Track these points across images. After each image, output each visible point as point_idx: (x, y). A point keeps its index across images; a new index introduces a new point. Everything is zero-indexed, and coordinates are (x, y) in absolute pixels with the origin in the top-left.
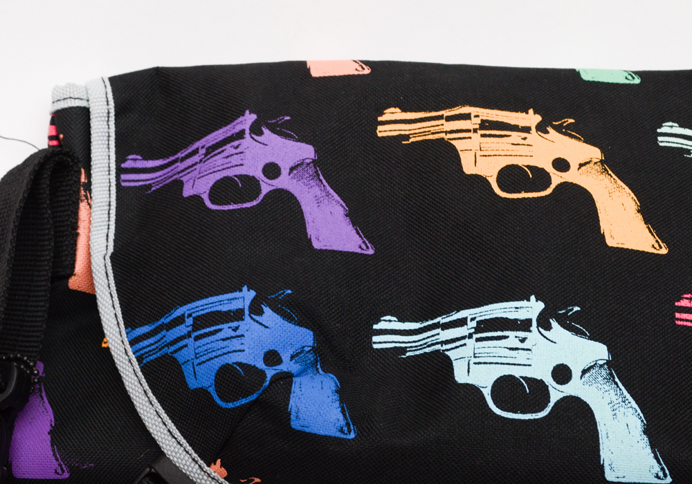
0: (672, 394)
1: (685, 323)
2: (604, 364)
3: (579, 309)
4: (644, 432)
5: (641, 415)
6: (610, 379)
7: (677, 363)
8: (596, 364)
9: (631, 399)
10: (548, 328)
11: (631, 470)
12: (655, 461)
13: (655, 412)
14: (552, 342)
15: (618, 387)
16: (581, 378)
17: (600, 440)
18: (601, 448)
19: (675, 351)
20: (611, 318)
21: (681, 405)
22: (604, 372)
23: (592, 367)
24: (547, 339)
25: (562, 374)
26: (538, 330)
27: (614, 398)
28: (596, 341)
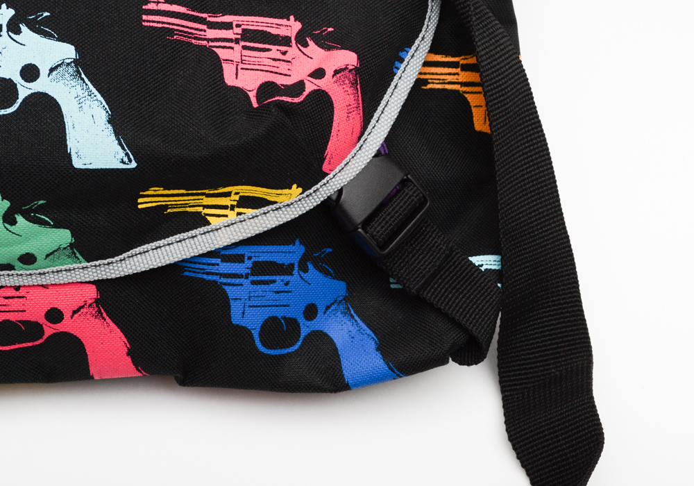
0: (138, 88)
1: (151, 24)
2: (71, 62)
3: (48, 14)
4: (108, 121)
5: (107, 106)
6: (77, 75)
7: (143, 60)
8: (63, 62)
9: (96, 93)
10: (18, 32)
11: (97, 157)
12: (120, 147)
13: (120, 103)
14: (21, 44)
15: (84, 82)
16: (49, 76)
17: (67, 130)
18: (68, 138)
19: (140, 49)
20: (79, 21)
21: (146, 98)
22: (71, 70)
23: (59, 65)
24: (17, 42)
25: (30, 73)
26: (8, 34)
27: (80, 92)
28: (64, 42)
